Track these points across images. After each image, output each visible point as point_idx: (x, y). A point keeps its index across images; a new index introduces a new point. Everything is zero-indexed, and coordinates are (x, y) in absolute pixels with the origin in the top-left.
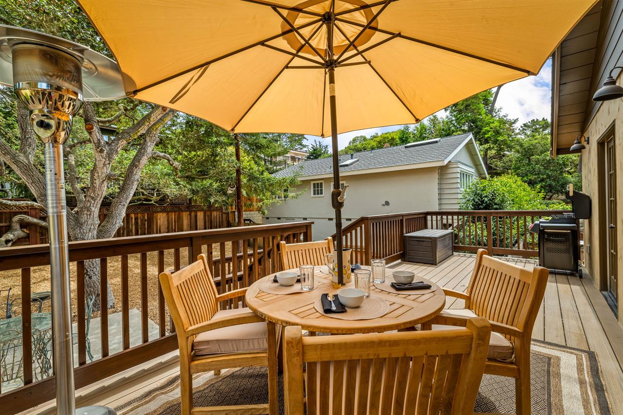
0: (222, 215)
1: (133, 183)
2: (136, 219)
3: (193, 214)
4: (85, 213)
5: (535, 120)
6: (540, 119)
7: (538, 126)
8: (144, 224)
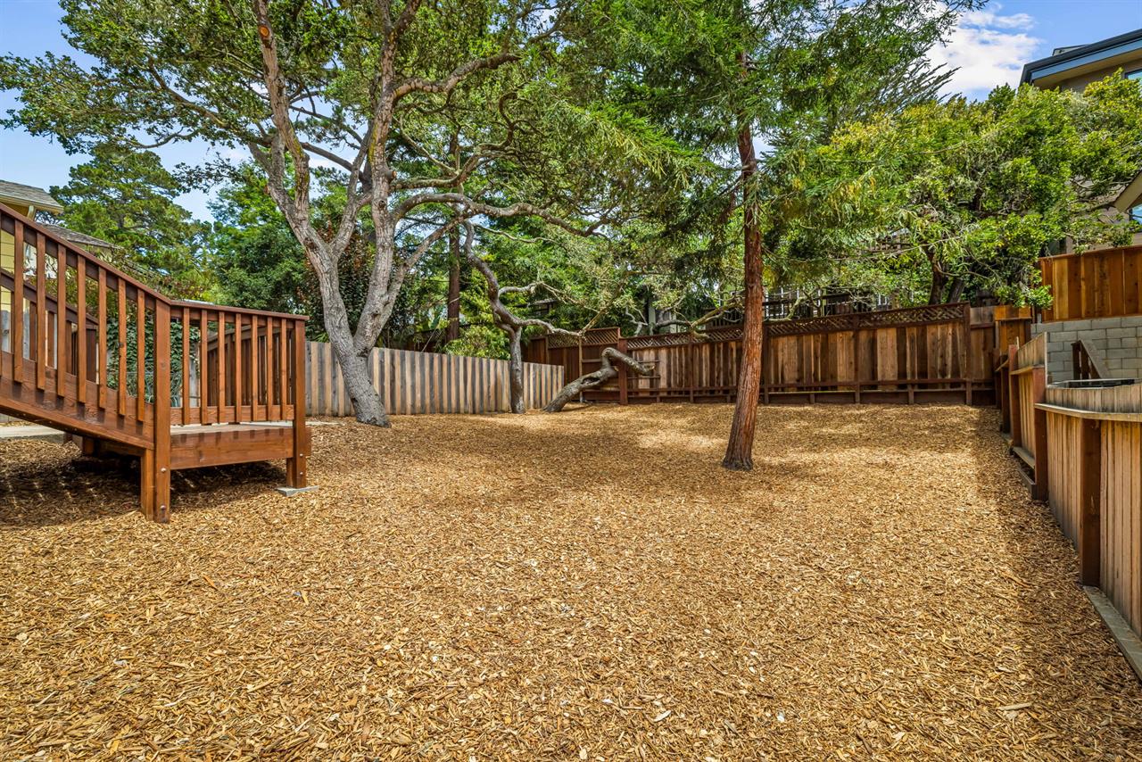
3: (863, 336)
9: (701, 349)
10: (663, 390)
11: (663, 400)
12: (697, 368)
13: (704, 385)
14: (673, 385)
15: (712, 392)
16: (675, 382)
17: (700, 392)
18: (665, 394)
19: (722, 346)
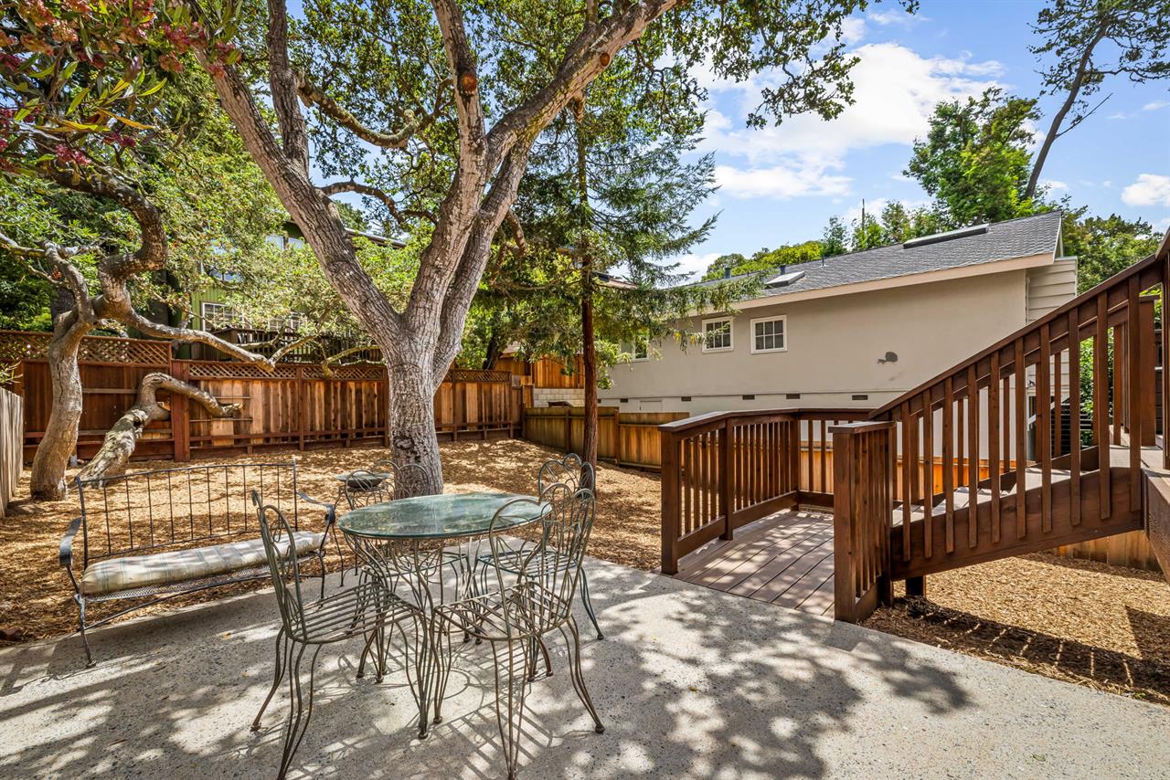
0: (510, 392)
1: (481, 257)
2: (358, 392)
3: (458, 387)
4: (421, 304)
5: (1095, 219)
6: (1106, 218)
7: (1099, 232)
8: (373, 404)
9: (312, 387)
10: (257, 436)
11: (257, 449)
12: (309, 409)
13: (318, 429)
14: (272, 430)
15: (328, 436)
16: (277, 427)
17: (312, 437)
18: (260, 442)
19: (339, 384)
